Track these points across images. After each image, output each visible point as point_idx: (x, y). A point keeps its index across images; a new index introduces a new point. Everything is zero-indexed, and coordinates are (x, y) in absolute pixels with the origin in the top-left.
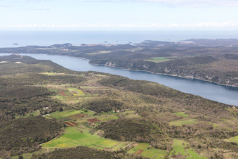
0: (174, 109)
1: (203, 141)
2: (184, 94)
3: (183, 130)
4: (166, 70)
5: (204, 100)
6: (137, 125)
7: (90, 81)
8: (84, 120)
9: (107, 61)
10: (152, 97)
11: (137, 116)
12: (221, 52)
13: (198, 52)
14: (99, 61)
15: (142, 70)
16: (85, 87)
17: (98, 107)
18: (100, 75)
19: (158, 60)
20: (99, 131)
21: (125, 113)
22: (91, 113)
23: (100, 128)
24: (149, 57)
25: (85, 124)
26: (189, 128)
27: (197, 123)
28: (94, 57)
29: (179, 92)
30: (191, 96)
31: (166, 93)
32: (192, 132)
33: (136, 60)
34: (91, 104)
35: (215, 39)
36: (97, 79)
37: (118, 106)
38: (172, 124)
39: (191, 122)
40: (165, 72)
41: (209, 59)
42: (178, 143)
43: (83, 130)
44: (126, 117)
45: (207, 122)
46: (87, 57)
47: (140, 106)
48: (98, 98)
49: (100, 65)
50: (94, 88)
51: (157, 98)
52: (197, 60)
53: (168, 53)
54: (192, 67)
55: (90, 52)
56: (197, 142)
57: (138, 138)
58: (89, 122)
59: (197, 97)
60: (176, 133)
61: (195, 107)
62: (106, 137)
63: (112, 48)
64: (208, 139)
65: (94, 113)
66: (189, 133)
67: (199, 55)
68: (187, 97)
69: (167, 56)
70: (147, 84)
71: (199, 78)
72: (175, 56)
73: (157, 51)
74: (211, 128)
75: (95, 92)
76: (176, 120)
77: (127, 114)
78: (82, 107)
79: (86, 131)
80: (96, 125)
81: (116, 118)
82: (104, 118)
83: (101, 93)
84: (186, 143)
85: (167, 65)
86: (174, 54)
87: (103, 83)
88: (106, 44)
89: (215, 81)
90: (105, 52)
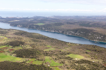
0: (46, 44)
1: (57, 56)
2: (50, 38)
3: (50, 52)
4: (43, 28)
5: (58, 41)
6: (30, 51)
7: (10, 33)
8: (8, 50)
9: (18, 24)
10: (37, 39)
11: (31, 47)
12: (65, 21)
13: (56, 21)
14: (14, 24)
15: (33, 28)
16: (8, 36)
17: (14, 44)
18: (15, 31)
19: (40, 24)
20: (14, 54)
21: (26, 46)
22: (10, 47)
23: (14, 53)
24: (36, 23)
25: (8, 51)
26: (52, 52)
27: (55, 50)
28: (12, 23)
29: (48, 37)
30: (53, 39)
31: (43, 38)
32: (53, 53)
33: (31, 24)
34: (11, 43)
35: (63, 16)
36: (13, 32)
37: (23, 43)
38: (45, 50)
39: (52, 49)
40: (43, 29)
41: (60, 24)
42: (47, 58)
43: (7, 54)
44: (26, 48)
45: (59, 49)
46: (9, 23)
47: (32, 43)
48: (14, 40)
49: (15, 26)
50: (12, 36)
51: (39, 40)
52: (56, 24)
53: (44, 21)
54: (54, 27)
55: (10, 20)
56: (55, 57)
57: (31, 56)
58: (9, 50)
59: (55, 39)
60: (46, 54)
61: (54, 43)
62: (17, 57)
63: (20, 19)
64: (59, 56)
65: (12, 46)
66: (52, 54)
67: (57, 22)
68: (51, 39)
69: (44, 22)
70: (35, 34)
71: (56, 32)
72: (47, 23)
73: (39, 20)
74: (61, 51)
75: (12, 38)
76: (47, 48)
77: (26, 47)
78: (7, 44)
79: (8, 54)
80: (13, 52)
81: (22, 48)
82: (16, 49)
83: (15, 38)
84: (50, 58)
85: (44, 26)
87: (16, 34)
88: (18, 17)
89: (63, 33)
90: (17, 21)
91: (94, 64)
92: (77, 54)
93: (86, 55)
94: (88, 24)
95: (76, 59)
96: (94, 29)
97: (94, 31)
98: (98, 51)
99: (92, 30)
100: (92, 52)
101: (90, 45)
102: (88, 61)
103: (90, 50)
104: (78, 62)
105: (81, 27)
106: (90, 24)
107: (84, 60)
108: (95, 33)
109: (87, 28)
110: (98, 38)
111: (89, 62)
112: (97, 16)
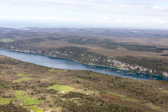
0: (16, 72)
1: (35, 90)
2: (23, 62)
3: (22, 84)
4: (12, 47)
5: (36, 66)
10: (1, 65)
12: (47, 35)
13: (33, 35)
19: (6, 41)
26: (26, 83)
27: (31, 79)
29: (20, 61)
30: (28, 63)
31: (11, 62)
32: (28, 85)
35: (43, 27)
38: (14, 81)
39: (27, 79)
40: (10, 49)
41: (39, 40)
42: (18, 93)
45: (37, 79)
51: (5, 66)
52: (32, 41)
54: (28, 45)
56: (30, 91)
59: (31, 64)
60: (17, 87)
61: (30, 70)
64: (37, 89)
66: (26, 86)
67: (33, 37)
68: (25, 64)
69: (12, 37)
71: (33, 52)
72: (18, 38)
74: (40, 82)
76: (18, 78)
84: (24, 92)
85: (12, 43)
86: (17, 36)
89: (43, 54)
91: (88, 97)
92: (64, 84)
93: (76, 85)
94: (80, 39)
95: (63, 92)
96: (89, 47)
97: (89, 51)
98: (94, 79)
99: (85, 49)
100: (85, 81)
101: (83, 71)
102: (79, 93)
103: (82, 78)
104: (65, 96)
105: (69, 45)
106: (83, 40)
107: (74, 93)
108: (89, 53)
109: (79, 46)
110: (94, 60)
111: (81, 95)
112: (93, 29)
